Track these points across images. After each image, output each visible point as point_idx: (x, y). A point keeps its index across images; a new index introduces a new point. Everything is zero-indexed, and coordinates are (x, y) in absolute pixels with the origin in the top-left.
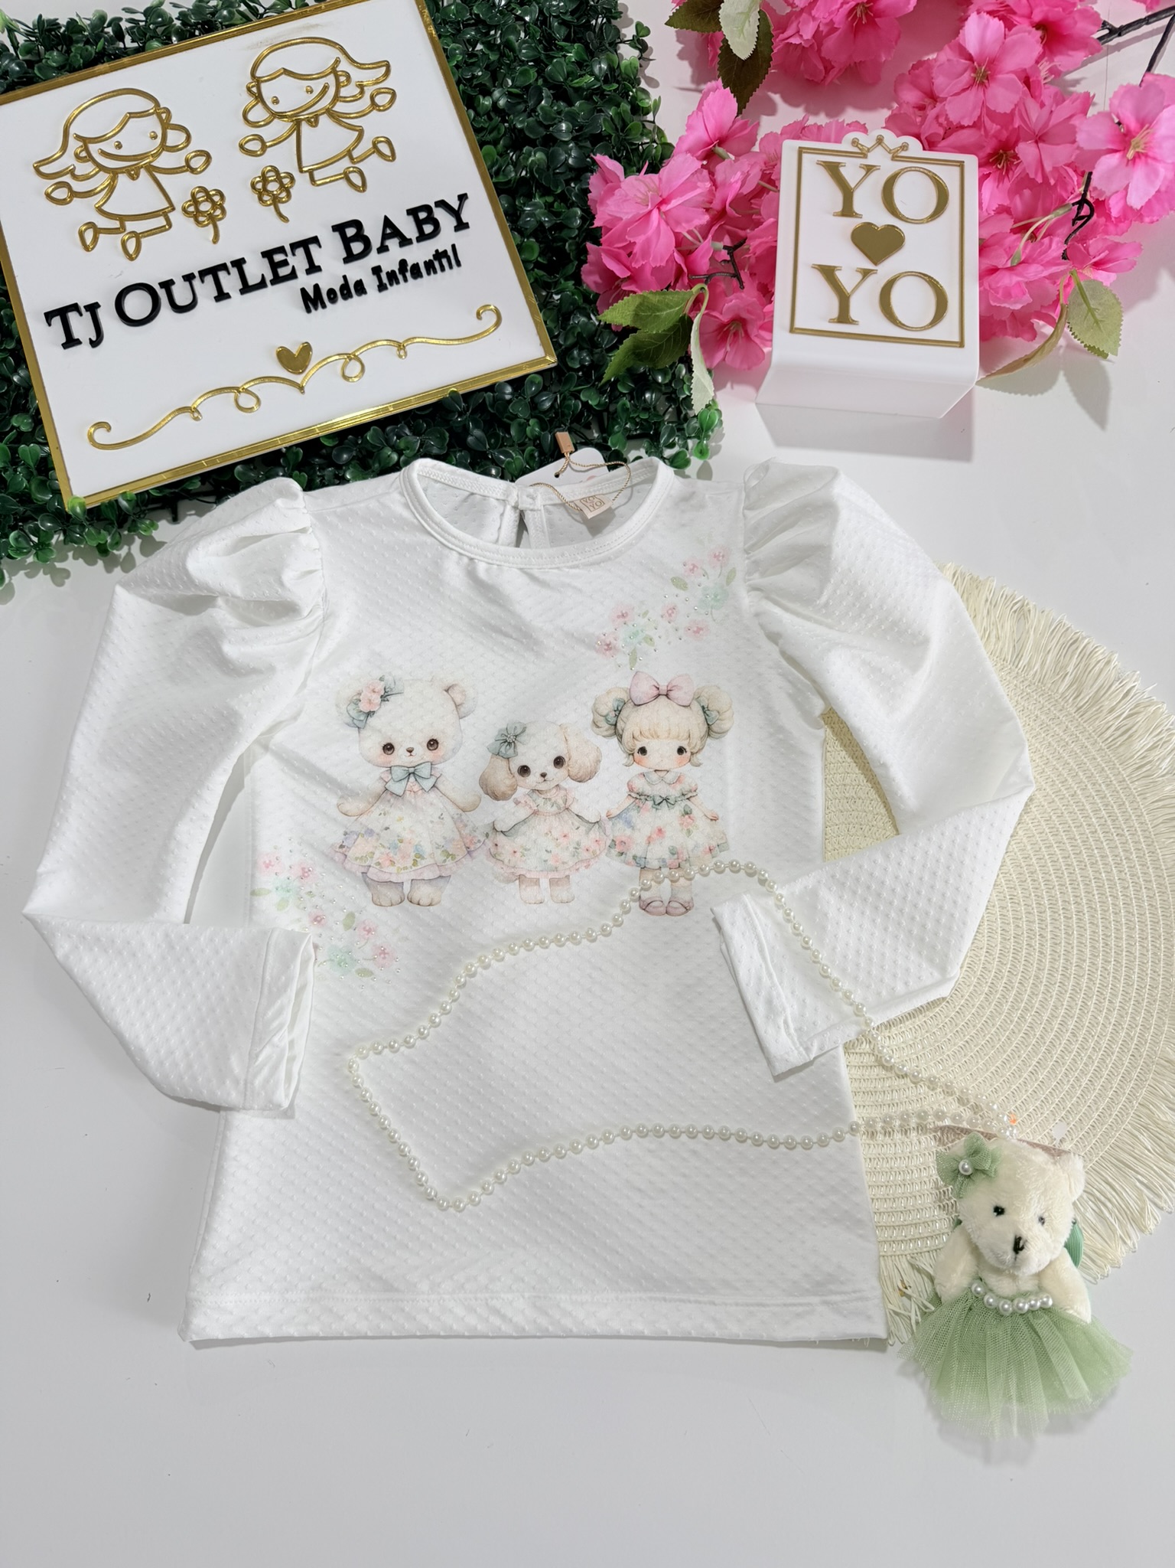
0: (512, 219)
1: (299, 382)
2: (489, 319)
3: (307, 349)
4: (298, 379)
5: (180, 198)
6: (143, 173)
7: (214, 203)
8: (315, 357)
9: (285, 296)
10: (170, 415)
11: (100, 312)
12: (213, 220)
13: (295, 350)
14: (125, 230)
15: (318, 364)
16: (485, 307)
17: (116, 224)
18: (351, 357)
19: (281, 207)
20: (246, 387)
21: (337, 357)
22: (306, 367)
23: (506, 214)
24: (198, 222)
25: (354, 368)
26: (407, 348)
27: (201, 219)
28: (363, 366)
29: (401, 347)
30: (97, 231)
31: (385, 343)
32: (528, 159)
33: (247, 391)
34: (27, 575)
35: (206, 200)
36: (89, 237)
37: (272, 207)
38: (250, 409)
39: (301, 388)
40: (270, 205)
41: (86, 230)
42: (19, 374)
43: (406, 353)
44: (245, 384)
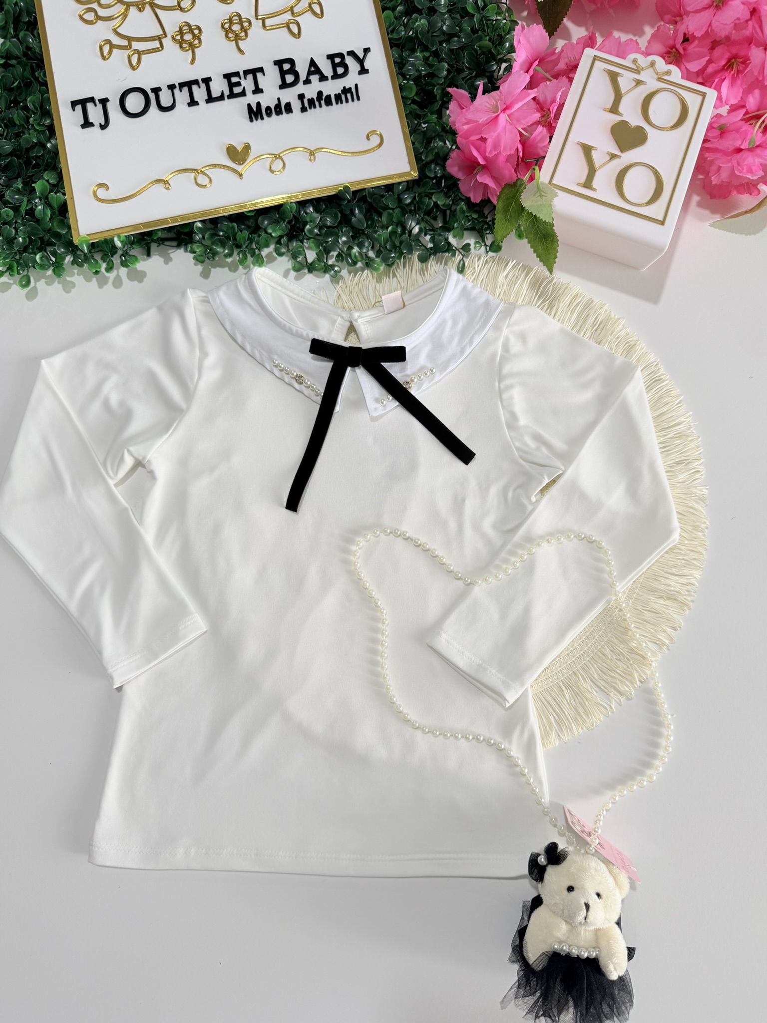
0: (399, 67)
1: (239, 171)
2: (375, 140)
3: (247, 147)
4: (239, 168)
5: (171, 28)
6: (148, 7)
7: (194, 35)
8: (253, 153)
9: (235, 108)
10: (150, 184)
11: (109, 105)
12: (192, 47)
13: (240, 148)
14: (131, 48)
15: (254, 159)
16: (374, 132)
17: (125, 43)
18: (277, 157)
19: (240, 42)
20: (203, 170)
21: (268, 156)
22: (246, 160)
23: (395, 62)
24: (181, 47)
25: (278, 165)
26: (316, 155)
27: (184, 45)
28: (284, 164)
29: (312, 153)
30: (112, 46)
31: (301, 149)
32: (415, 23)
33: (203, 173)
34: (47, 283)
35: (189, 32)
36: (106, 49)
37: (234, 42)
38: (204, 186)
39: (241, 175)
40: (233, 41)
41: (104, 45)
42: (51, 143)
43: (315, 158)
44: (203, 168)
